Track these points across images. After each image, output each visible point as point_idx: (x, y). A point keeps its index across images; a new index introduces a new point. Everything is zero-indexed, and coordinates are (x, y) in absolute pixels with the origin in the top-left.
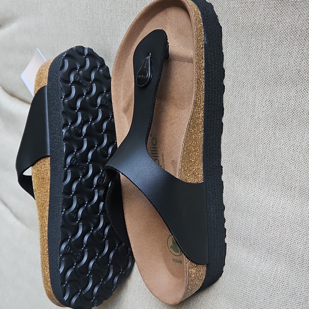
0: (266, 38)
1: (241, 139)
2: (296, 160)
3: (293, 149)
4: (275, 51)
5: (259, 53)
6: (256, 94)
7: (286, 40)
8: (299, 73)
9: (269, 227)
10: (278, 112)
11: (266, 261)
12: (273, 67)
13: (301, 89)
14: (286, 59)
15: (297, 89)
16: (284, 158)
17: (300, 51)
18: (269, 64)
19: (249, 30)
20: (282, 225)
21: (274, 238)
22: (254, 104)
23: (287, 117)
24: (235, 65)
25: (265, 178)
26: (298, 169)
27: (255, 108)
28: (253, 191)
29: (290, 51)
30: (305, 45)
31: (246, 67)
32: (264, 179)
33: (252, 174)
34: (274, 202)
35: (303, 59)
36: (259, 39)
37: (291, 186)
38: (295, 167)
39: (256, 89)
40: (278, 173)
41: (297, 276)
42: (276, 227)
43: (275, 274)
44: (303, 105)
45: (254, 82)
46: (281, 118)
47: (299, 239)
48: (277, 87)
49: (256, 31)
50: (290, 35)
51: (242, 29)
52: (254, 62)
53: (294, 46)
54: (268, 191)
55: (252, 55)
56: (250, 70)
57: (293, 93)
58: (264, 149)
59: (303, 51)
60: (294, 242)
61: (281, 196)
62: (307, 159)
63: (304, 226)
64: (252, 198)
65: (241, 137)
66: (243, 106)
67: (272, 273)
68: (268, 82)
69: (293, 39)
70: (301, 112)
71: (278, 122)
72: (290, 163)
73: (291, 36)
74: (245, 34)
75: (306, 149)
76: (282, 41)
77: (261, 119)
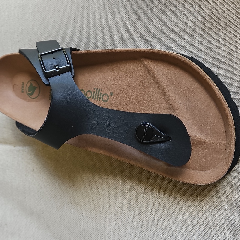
0: (153, 39)
4: (163, 48)
7: (170, 38)
19: (138, 35)
29: (174, 46)
30: (185, 39)
35: (185, 50)
36: (148, 41)
50: (172, 33)
51: (132, 36)
53: (176, 42)
59: (184, 45)
69: (175, 37)
74: (135, 39)
76: (166, 40)
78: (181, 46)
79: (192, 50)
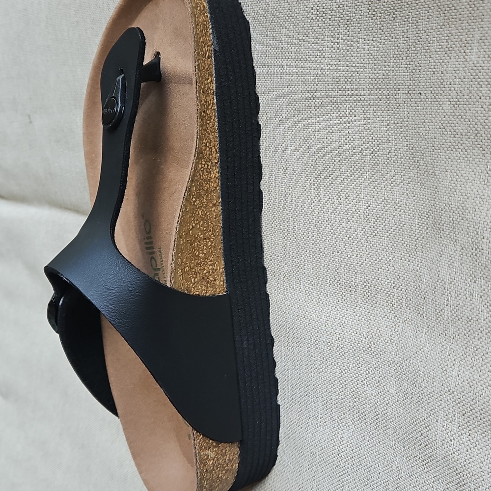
1: (274, 211)
2: (352, 237)
3: (346, 218)
6: (285, 130)
7: (313, 30)
8: (338, 85)
9: (323, 360)
10: (319, 157)
11: (325, 424)
12: (300, 80)
13: (345, 111)
14: (317, 64)
15: (339, 113)
16: (335, 236)
17: (334, 46)
20: (341, 354)
21: (333, 381)
22: (285, 147)
23: (332, 163)
25: (313, 275)
26: (357, 253)
27: (286, 154)
28: (298, 299)
29: (320, 49)
30: (340, 33)
32: (311, 276)
33: (294, 270)
34: (328, 315)
35: (340, 58)
37: (350, 285)
38: (352, 250)
39: (284, 121)
40: (329, 262)
41: (372, 445)
42: (334, 360)
43: (340, 444)
44: (352, 139)
46: (324, 166)
47: (368, 377)
49: (270, 22)
50: (316, 20)
52: (275, 75)
53: (324, 39)
54: (318, 297)
57: (334, 121)
58: (306, 224)
59: (338, 46)
60: (362, 383)
61: (337, 305)
62: (368, 234)
63: (373, 353)
64: (296, 311)
65: (273, 207)
66: (270, 154)
67: (334, 444)
68: (298, 107)
69: (322, 27)
70: (350, 151)
71: (321, 175)
72: (344, 244)
73: (318, 23)
75: (365, 216)
76: (307, 33)
77: (297, 172)
78: (332, 49)
79: (352, 58)
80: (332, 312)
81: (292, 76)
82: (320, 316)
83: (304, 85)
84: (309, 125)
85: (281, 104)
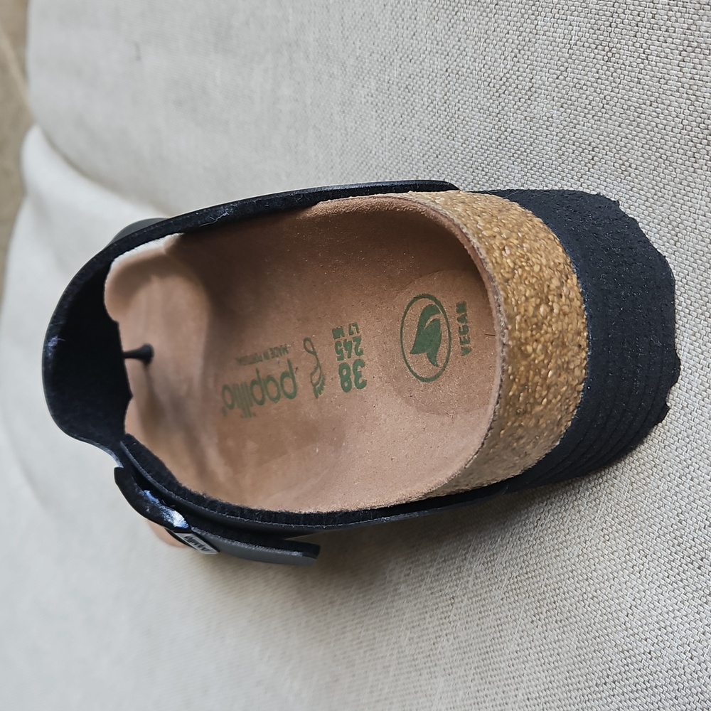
5: (643, 41)
10: (694, 271)
18: (673, 84)
24: (564, 83)
31: (598, 91)
37: (703, 554)
45: (625, 150)
48: (695, 175)
52: (626, 72)
55: (619, 45)
56: (611, 103)
68: (669, 153)
71: (692, 308)
80: (648, 592)
81: (666, 84)
82: (621, 590)
83: (692, 108)
84: (686, 198)
85: (630, 136)
